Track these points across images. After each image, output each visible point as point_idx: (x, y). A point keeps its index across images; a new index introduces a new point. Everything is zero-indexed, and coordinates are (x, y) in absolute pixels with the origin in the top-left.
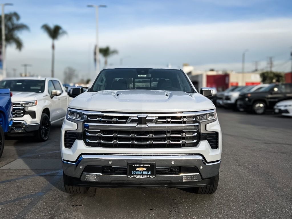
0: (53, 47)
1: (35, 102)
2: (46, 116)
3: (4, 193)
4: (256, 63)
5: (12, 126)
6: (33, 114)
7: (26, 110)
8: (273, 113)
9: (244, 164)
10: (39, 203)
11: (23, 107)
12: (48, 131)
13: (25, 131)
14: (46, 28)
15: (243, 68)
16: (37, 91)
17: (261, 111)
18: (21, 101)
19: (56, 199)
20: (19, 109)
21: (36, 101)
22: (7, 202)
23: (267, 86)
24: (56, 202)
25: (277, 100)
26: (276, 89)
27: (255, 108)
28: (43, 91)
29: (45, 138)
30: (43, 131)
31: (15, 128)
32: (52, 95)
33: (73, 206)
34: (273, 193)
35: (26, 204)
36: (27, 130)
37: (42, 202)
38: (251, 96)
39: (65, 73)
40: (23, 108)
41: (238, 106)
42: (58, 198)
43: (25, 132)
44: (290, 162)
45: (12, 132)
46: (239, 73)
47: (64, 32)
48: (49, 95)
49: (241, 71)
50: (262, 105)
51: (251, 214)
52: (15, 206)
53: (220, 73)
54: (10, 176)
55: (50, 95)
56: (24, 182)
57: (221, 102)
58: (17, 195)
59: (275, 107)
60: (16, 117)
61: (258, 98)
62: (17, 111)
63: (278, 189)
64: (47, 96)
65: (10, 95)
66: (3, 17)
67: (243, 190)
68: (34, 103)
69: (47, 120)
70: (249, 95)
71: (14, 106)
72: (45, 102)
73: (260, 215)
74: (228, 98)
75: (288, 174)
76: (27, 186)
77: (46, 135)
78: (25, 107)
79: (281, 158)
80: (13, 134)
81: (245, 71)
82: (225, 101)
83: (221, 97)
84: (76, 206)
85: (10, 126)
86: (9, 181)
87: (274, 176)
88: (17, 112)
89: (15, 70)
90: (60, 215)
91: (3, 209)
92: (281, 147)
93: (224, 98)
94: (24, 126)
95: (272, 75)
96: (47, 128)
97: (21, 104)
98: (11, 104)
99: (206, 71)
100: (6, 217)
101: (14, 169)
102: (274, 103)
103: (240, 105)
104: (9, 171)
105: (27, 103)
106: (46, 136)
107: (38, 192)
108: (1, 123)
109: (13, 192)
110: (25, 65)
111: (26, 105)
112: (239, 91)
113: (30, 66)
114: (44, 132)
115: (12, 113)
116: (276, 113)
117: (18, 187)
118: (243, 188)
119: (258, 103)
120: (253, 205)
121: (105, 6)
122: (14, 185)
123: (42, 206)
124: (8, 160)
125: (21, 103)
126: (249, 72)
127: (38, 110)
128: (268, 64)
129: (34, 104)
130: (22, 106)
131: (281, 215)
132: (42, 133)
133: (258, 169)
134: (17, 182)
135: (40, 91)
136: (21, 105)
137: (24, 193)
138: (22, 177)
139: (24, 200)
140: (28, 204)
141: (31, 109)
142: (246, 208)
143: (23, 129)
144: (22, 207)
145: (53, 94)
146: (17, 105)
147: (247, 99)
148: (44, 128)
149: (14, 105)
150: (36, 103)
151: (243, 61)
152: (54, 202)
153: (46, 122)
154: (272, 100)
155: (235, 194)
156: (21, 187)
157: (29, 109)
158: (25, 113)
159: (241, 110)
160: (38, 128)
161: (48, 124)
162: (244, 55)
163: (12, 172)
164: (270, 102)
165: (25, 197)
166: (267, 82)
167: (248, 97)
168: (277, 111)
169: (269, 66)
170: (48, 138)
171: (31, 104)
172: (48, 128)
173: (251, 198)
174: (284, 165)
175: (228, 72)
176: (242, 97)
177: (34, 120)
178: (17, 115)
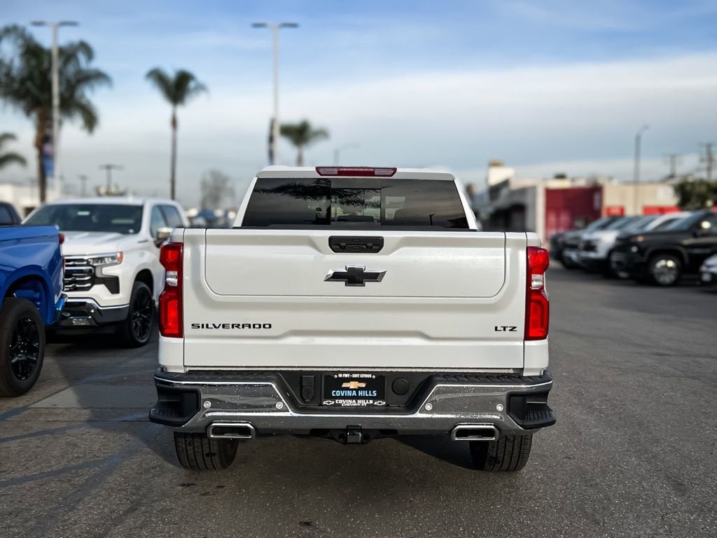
0: (174, 123)
1: (119, 255)
2: (143, 289)
3: (36, 458)
4: (673, 158)
5: (64, 310)
6: (113, 284)
7: (98, 275)
8: (698, 283)
9: (592, 401)
10: (110, 479)
11: (90, 268)
12: (149, 322)
13: (95, 321)
14: (157, 77)
15: (637, 172)
16: (124, 230)
17: (668, 279)
18: (87, 253)
19: (147, 471)
20: (81, 271)
21: (121, 253)
22: (42, 475)
23: (685, 215)
24: (148, 476)
25: (708, 251)
26: (706, 225)
27: (655, 271)
28: (137, 229)
29: (142, 339)
30: (137, 323)
31: (69, 314)
32: (158, 239)
33: (183, 485)
34: (639, 465)
35: (82, 480)
36: (100, 320)
37: (117, 476)
38: (643, 242)
39: (204, 185)
40: (91, 270)
41: (614, 266)
42: (153, 468)
43: (94, 324)
44: (703, 397)
45: (63, 323)
46: (627, 183)
47: (201, 88)
48: (151, 240)
49: (631, 178)
50: (670, 264)
51: (573, 509)
52: (59, 483)
53: (582, 183)
54: (55, 421)
55: (155, 239)
56: (82, 434)
57: (573, 255)
58: (64, 463)
59: (704, 268)
60: (75, 289)
61: (663, 245)
62: (76, 276)
63: (654, 457)
64: (146, 241)
65: (58, 240)
66: (55, 53)
67: (572, 457)
68: (116, 259)
69: (147, 297)
70: (640, 239)
71: (67, 266)
72: (142, 255)
73: (595, 510)
74: (590, 246)
75: (687, 424)
76: (87, 443)
77: (143, 333)
78: (95, 267)
79: (683, 389)
80: (66, 328)
81: (642, 178)
82: (585, 254)
83: (574, 242)
84: (188, 485)
85: (59, 311)
86: (52, 432)
87: (653, 428)
88: (77, 279)
89: (83, 178)
90: (153, 504)
91: (32, 488)
92: (692, 364)
93: (581, 245)
94: (92, 311)
95: (703, 189)
96: (145, 317)
97: (87, 260)
98: (61, 261)
99: (545, 179)
100: (37, 505)
101: (64, 407)
102: (701, 259)
103: (619, 263)
104: (51, 410)
105: (101, 259)
106: (143, 335)
107: (110, 456)
108: (39, 303)
109: (58, 455)
110: (109, 167)
111: (97, 262)
112: (619, 228)
113: (120, 168)
114: (139, 324)
115: (63, 281)
116: (704, 284)
117: (68, 444)
118: (572, 452)
119: (661, 259)
120: (584, 490)
121: (294, 25)
122: (59, 441)
123: (116, 484)
124: (54, 388)
125: (86, 258)
126: (651, 182)
127: (125, 273)
128: (702, 160)
129: (116, 261)
130: (88, 264)
131: (640, 512)
132: (135, 328)
133: (621, 413)
134: (68, 435)
135: (131, 231)
136: (85, 263)
137: (80, 458)
138: (79, 423)
139: (80, 471)
140: (86, 480)
141: (108, 271)
142: (566, 496)
143: (90, 317)
144: (73, 485)
145: (161, 236)
146: (76, 263)
147: (634, 249)
148: (140, 316)
149: (71, 263)
150: (121, 257)
151: (637, 155)
152: (143, 476)
153: (145, 301)
154: (697, 251)
155: (549, 467)
156: (75, 445)
157: (104, 273)
158: (95, 280)
159: (623, 275)
160: (124, 316)
161: (148, 307)
162: (638, 139)
163: (59, 412)
164: (691, 256)
165: (81, 467)
166: (690, 206)
167: (636, 244)
168: (706, 278)
169: (705, 165)
170: (148, 340)
171: (108, 260)
172: (150, 315)
173: (584, 475)
174: (684, 404)
175: (601, 181)
176: (624, 244)
177: (116, 296)
178: (77, 286)
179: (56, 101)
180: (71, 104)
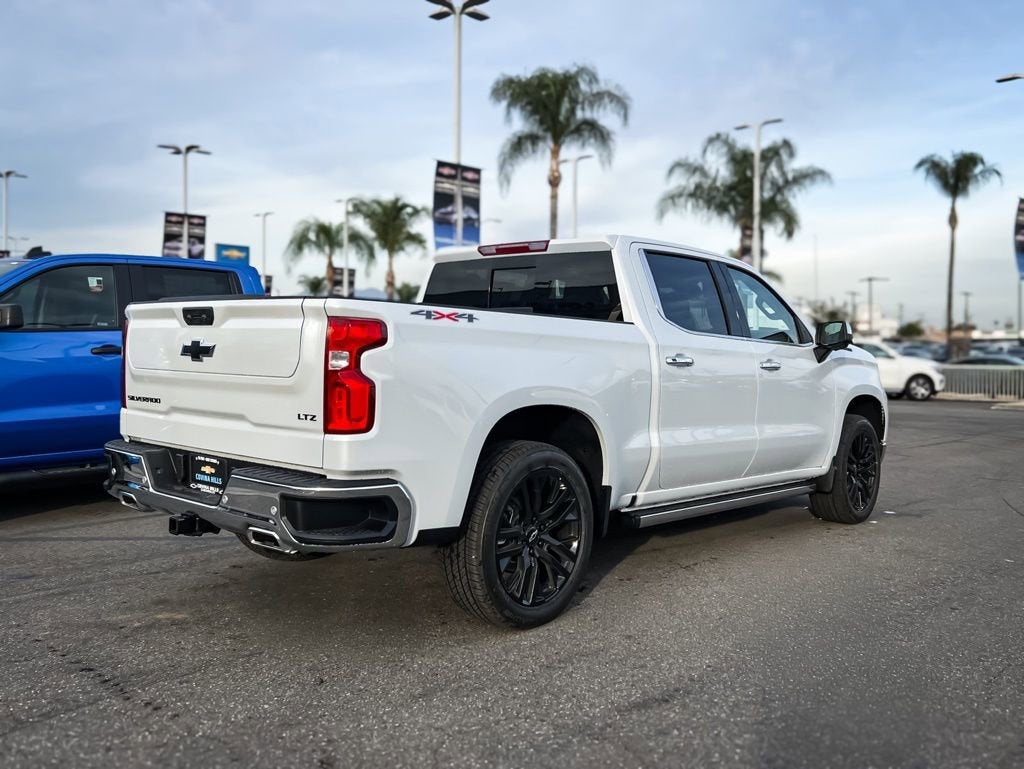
0: (953, 220)
179: (757, 209)
180: (774, 209)
